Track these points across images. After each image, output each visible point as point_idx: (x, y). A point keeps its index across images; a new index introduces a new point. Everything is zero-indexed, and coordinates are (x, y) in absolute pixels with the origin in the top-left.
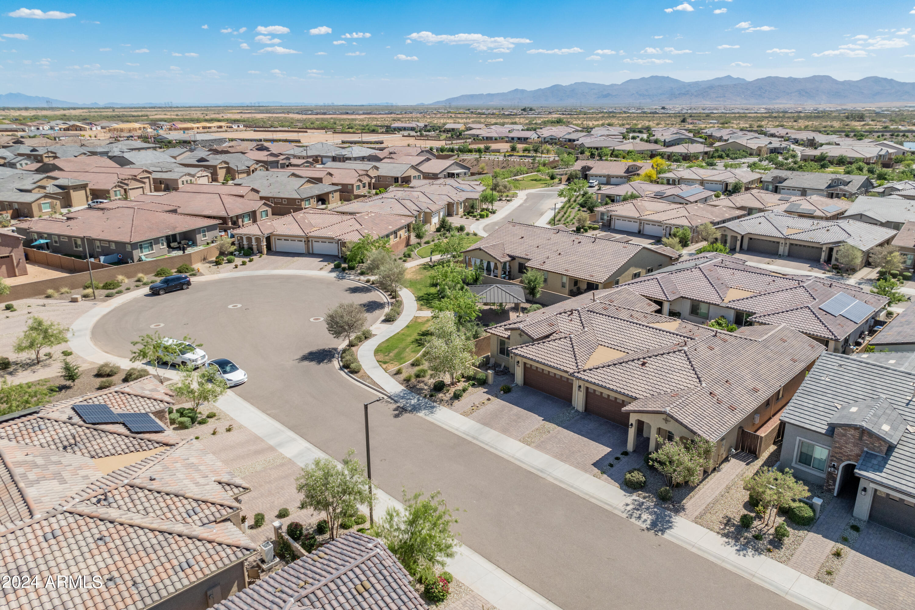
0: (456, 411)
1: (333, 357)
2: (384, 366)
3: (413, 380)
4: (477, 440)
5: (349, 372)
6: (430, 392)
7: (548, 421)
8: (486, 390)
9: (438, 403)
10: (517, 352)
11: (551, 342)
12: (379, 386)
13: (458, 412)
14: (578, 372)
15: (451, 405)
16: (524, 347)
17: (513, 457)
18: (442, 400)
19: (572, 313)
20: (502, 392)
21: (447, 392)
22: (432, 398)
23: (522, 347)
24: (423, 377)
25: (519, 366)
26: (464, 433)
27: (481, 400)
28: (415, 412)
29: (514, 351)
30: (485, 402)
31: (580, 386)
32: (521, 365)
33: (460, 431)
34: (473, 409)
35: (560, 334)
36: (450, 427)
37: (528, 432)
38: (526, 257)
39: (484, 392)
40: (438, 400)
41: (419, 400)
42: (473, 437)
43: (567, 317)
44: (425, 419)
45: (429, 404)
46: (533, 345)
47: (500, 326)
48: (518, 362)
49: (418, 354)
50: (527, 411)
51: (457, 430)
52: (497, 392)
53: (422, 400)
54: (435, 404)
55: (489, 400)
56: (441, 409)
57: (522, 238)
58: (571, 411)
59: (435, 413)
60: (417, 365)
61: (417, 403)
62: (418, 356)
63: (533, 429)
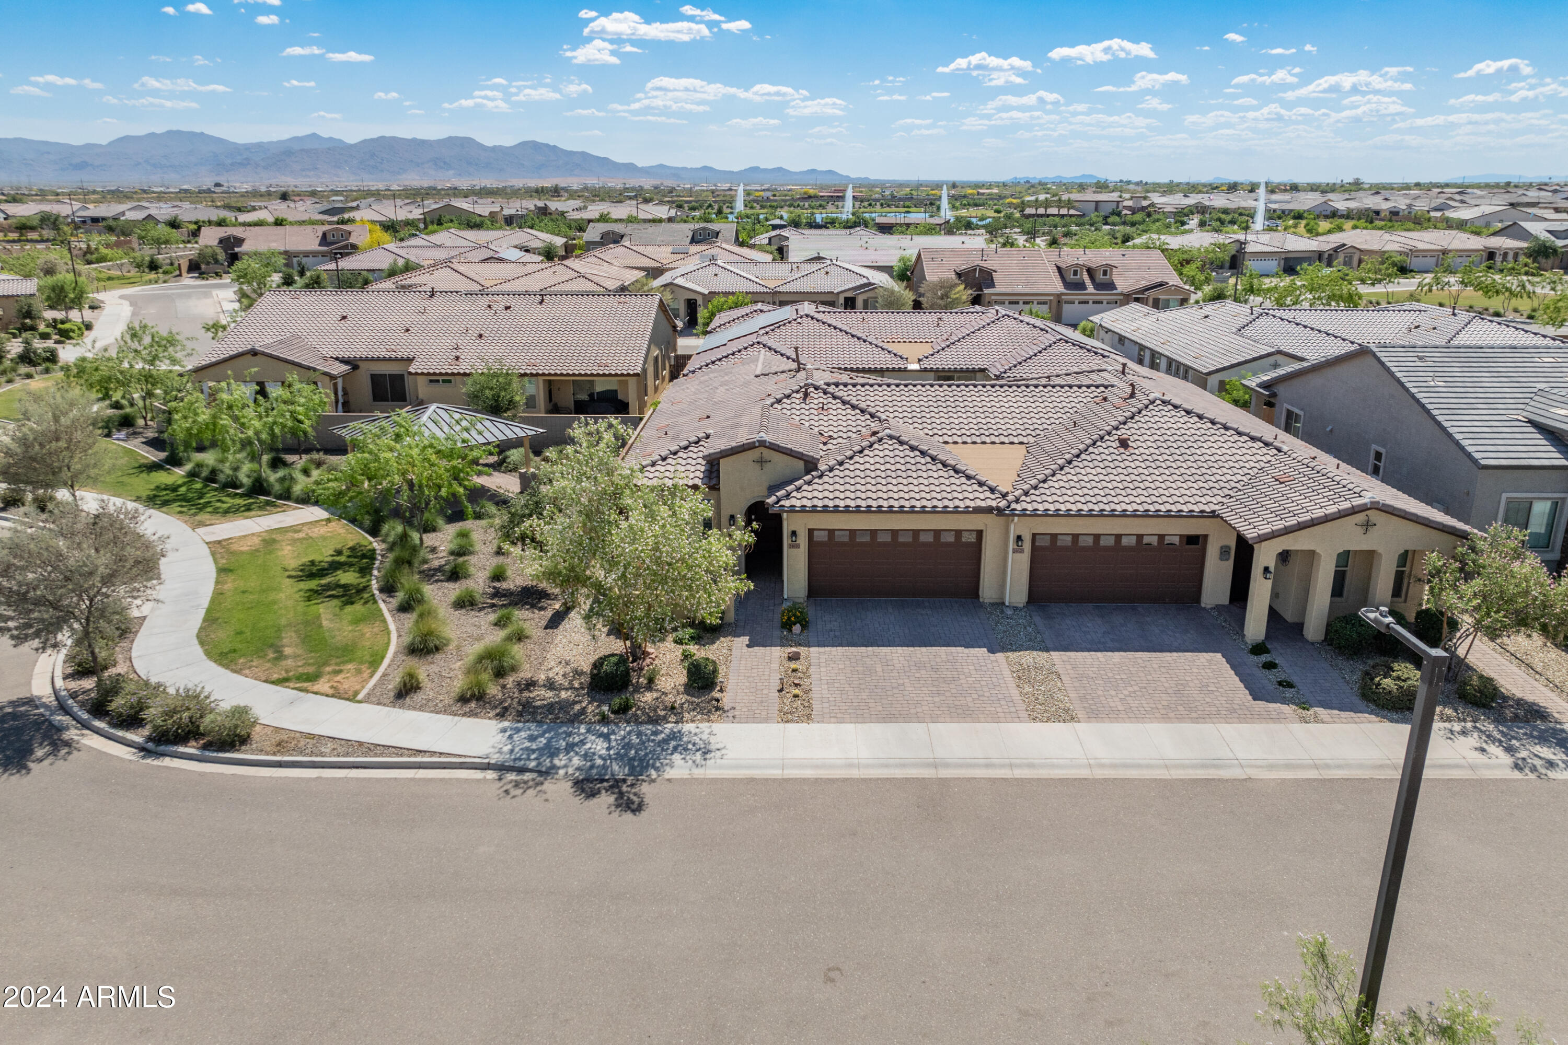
0: (752, 718)
2: (323, 685)
3: (493, 690)
5: (205, 747)
6: (601, 703)
7: (1003, 649)
8: (745, 640)
9: (673, 718)
10: (793, 502)
11: (856, 459)
12: (399, 750)
13: (766, 720)
14: (1017, 501)
15: (717, 709)
16: (805, 487)
17: (1102, 766)
18: (673, 708)
19: (806, 395)
20: (797, 628)
21: (651, 681)
22: (635, 715)
23: (798, 489)
24: (514, 669)
25: (798, 546)
26: (887, 766)
27: (775, 666)
28: (654, 774)
29: (786, 503)
30: (793, 665)
31: (1019, 538)
32: (803, 540)
33: (867, 766)
34: (796, 696)
35: (835, 442)
36: (816, 767)
37: (1015, 693)
38: (393, 355)
39: (748, 646)
40: (663, 713)
41: (606, 737)
42: (928, 765)
43: (803, 405)
44: (714, 781)
45: (655, 733)
46: (820, 477)
47: (653, 464)
48: (794, 533)
49: (384, 621)
50: (924, 649)
51: (850, 766)
52: (777, 633)
53: (614, 733)
54: (669, 726)
55: (794, 657)
56: (707, 731)
57: (344, 318)
58: (1002, 612)
59: (712, 747)
60: (437, 649)
61: (614, 744)
62: (392, 627)
63: (1011, 683)
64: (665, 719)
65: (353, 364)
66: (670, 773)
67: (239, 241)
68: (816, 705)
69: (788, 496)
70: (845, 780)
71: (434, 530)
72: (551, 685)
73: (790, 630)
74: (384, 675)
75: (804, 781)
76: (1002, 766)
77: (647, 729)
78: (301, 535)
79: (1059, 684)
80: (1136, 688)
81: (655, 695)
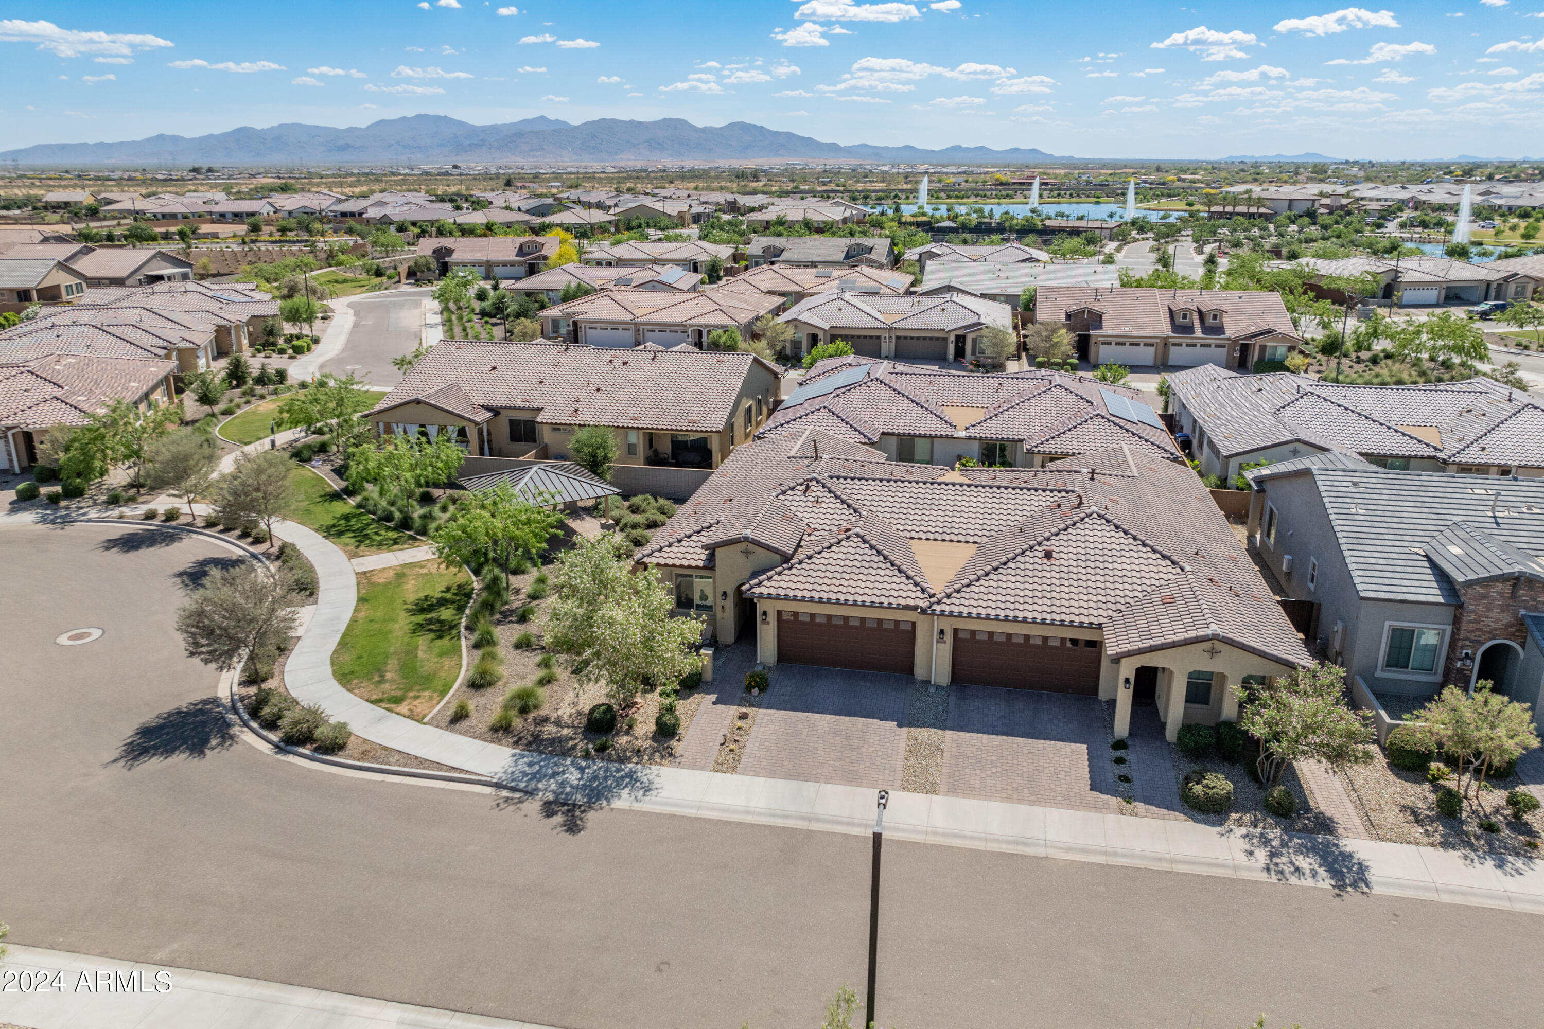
0: (694, 766)
1: (229, 725)
2: (404, 708)
3: (518, 723)
4: (818, 820)
5: (316, 750)
6: (590, 740)
7: (910, 725)
8: (713, 697)
9: (635, 760)
10: (765, 591)
11: (824, 554)
12: (440, 766)
13: (702, 768)
14: (939, 602)
15: (671, 755)
16: (776, 577)
17: (936, 833)
18: (639, 751)
19: (808, 487)
20: (755, 691)
21: (630, 727)
22: (610, 754)
23: (769, 579)
24: (536, 707)
25: (768, 623)
26: (773, 816)
27: (727, 723)
28: (605, 803)
29: (757, 590)
30: (740, 724)
31: (942, 632)
32: (772, 619)
33: (760, 814)
34: (731, 750)
35: (817, 533)
36: (723, 811)
37: (900, 764)
38: (526, 405)
39: (714, 703)
40: (628, 754)
41: (582, 770)
42: (803, 818)
43: (803, 498)
44: (645, 813)
45: (618, 771)
46: (790, 569)
47: (670, 545)
48: (765, 613)
49: (461, 656)
50: (847, 718)
51: (747, 812)
52: (740, 693)
53: (589, 767)
54: (630, 765)
55: (743, 717)
56: (656, 772)
57: (494, 368)
58: (927, 690)
59: (654, 786)
60: (490, 684)
61: (585, 776)
62: (465, 662)
63: (902, 753)
64: (629, 759)
65: (496, 411)
66: (617, 804)
67: (450, 252)
68: (744, 759)
69: (759, 584)
70: (739, 824)
71: (523, 572)
72: (558, 723)
73: (750, 692)
74: (448, 703)
75: (709, 821)
76: (860, 825)
77: (613, 766)
78: (425, 571)
79: (939, 760)
80: (999, 769)
81: (629, 738)
